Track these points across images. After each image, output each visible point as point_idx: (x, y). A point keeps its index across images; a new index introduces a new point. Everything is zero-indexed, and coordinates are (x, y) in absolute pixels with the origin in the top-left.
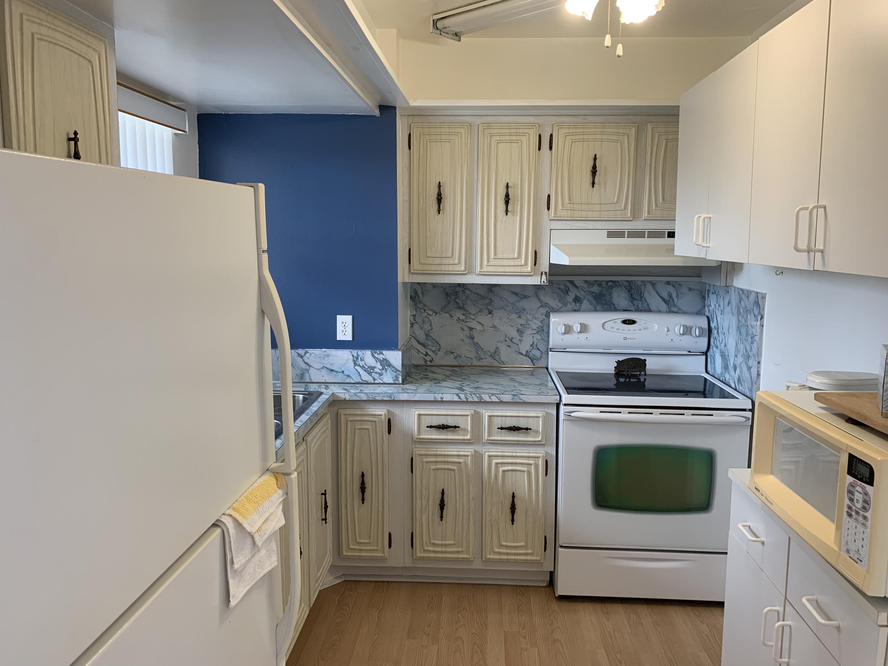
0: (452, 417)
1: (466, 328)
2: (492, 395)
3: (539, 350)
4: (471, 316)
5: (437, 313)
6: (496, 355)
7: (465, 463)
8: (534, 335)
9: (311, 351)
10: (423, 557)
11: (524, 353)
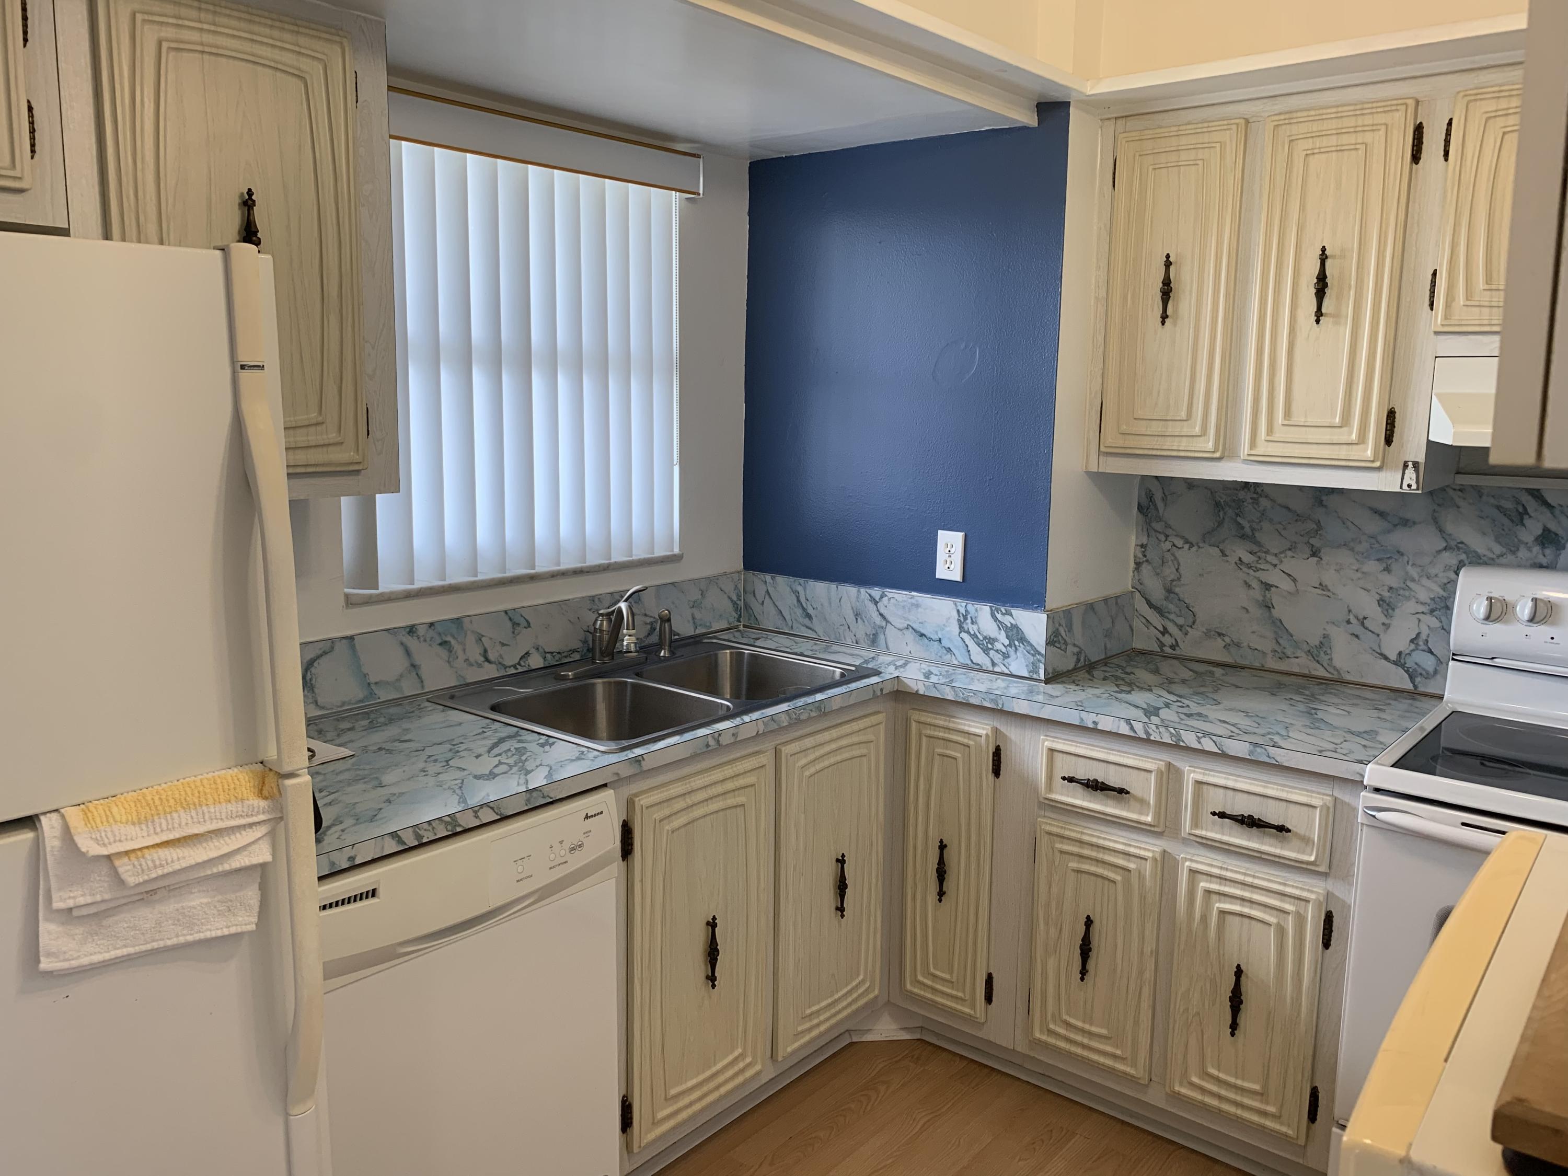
0: (1117, 768)
1: (1255, 584)
2: (1204, 737)
3: (1432, 653)
4: (1269, 558)
5: (1192, 545)
6: (1322, 653)
7: (1140, 873)
8: (1421, 616)
9: (891, 593)
10: (1046, 1043)
11: (1393, 657)
